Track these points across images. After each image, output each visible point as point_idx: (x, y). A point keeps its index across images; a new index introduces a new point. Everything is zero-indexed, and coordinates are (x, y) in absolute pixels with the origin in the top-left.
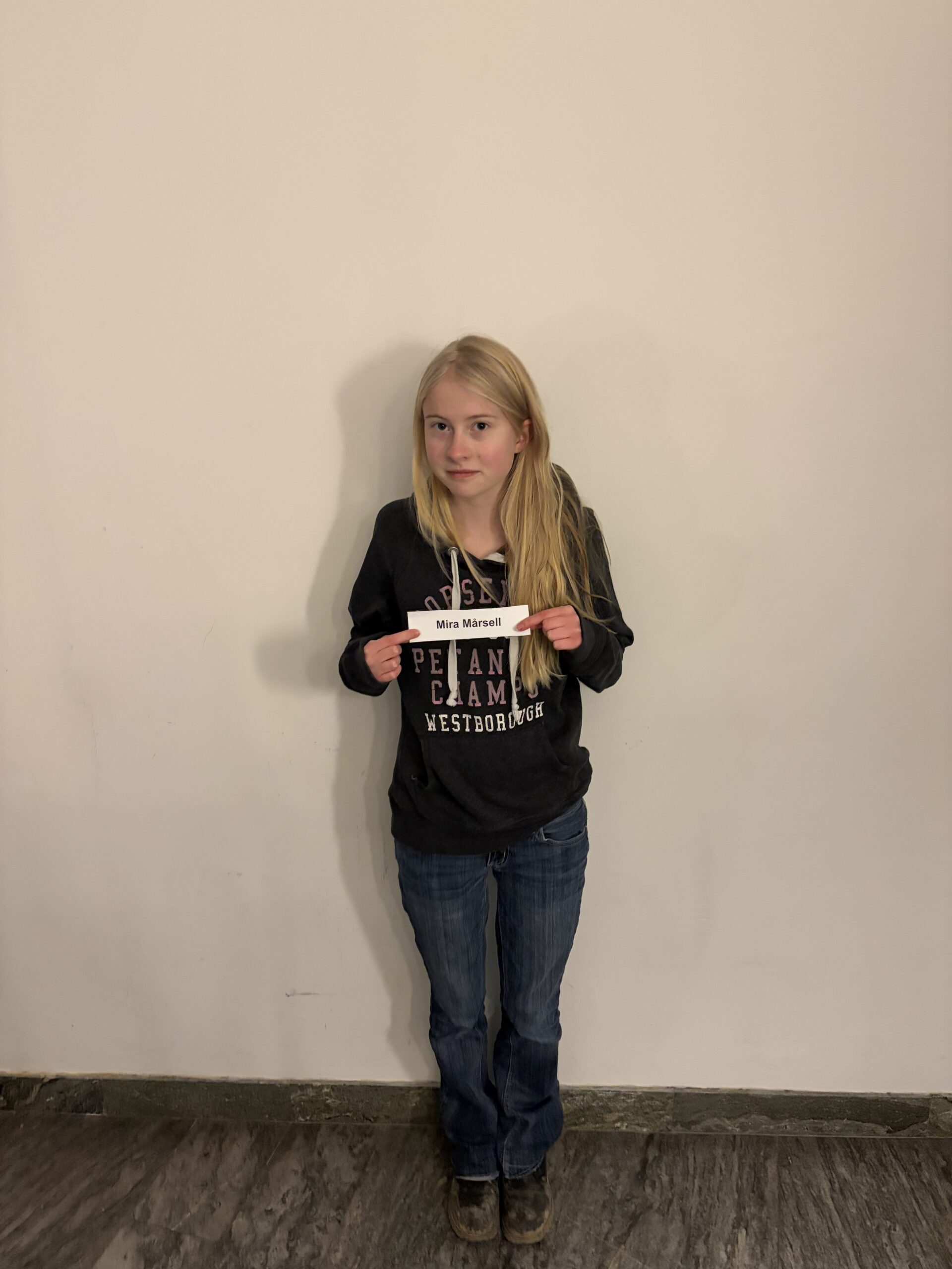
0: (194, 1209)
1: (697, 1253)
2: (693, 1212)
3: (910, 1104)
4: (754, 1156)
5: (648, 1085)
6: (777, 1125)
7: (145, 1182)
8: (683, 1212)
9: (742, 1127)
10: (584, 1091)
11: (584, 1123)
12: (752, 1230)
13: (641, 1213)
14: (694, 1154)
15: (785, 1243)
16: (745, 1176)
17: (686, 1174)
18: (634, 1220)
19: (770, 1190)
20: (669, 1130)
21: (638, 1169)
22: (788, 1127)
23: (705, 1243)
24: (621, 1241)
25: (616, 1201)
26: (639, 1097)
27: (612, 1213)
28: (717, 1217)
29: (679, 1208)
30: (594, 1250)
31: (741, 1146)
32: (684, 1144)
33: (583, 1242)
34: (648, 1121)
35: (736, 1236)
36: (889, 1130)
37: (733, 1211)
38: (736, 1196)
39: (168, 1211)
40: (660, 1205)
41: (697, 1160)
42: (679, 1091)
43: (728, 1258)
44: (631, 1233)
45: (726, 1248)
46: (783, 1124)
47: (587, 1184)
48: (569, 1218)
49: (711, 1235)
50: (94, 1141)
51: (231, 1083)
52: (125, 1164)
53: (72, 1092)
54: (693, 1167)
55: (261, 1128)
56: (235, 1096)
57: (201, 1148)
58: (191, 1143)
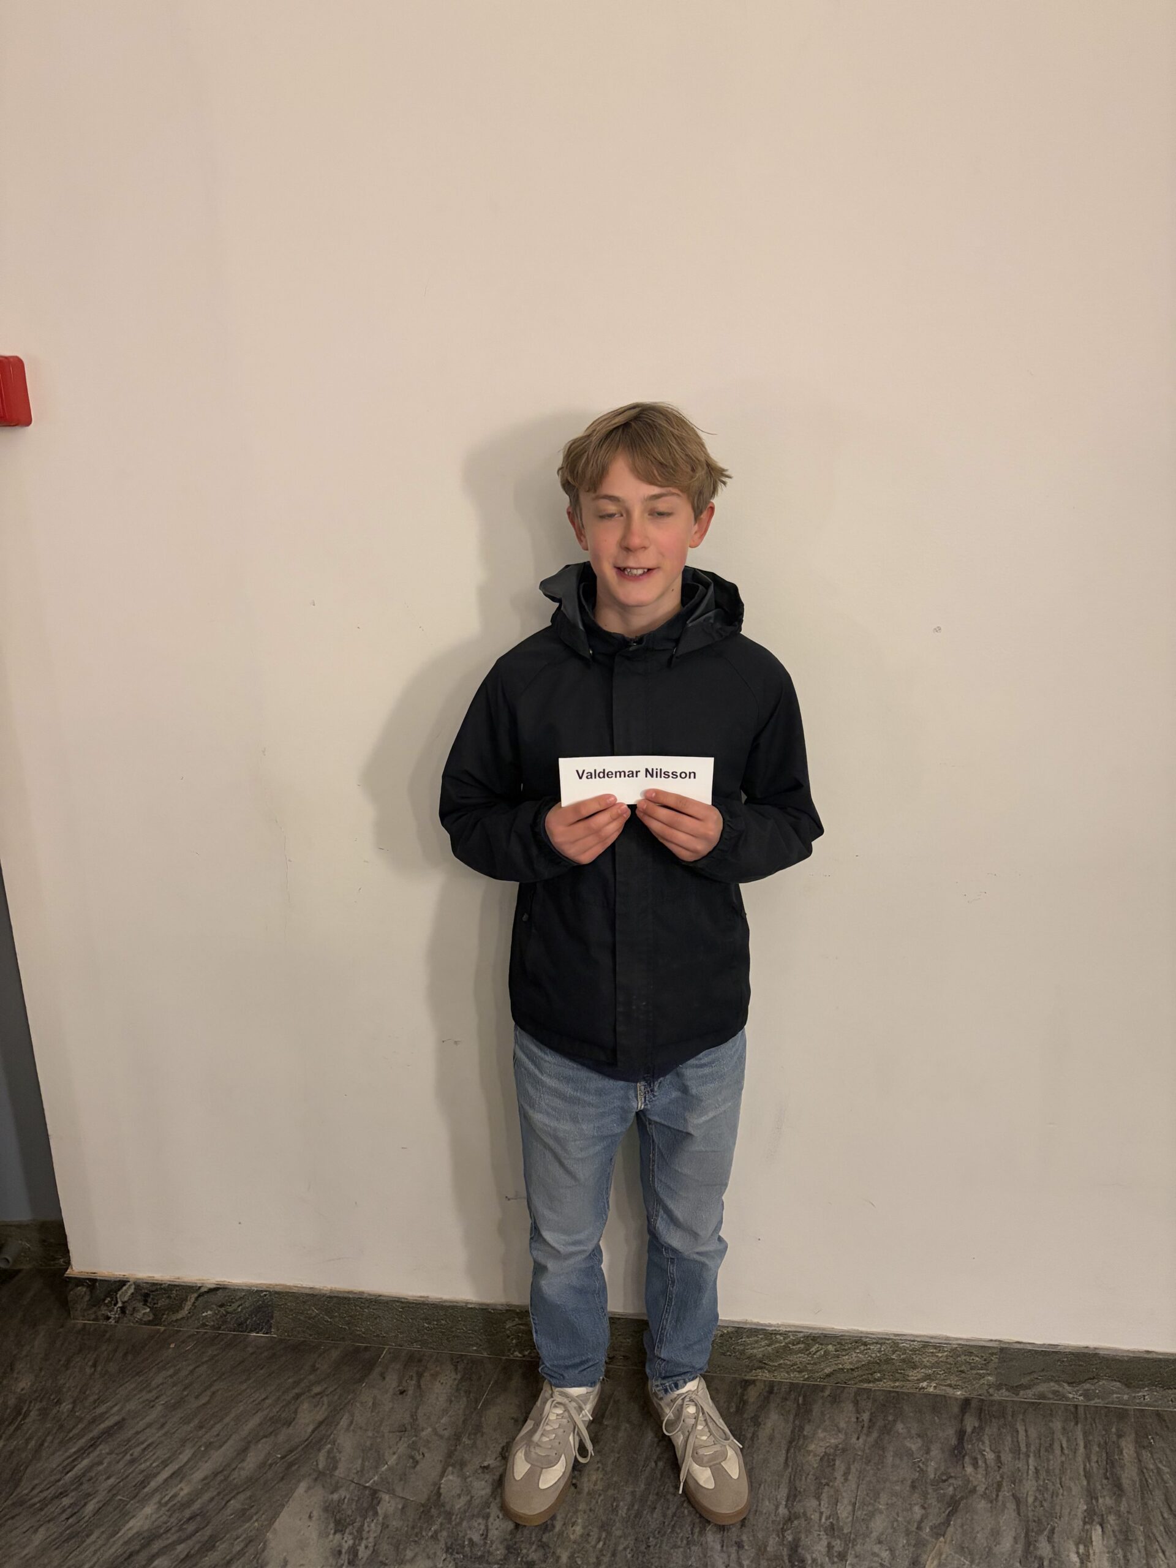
0: (392, 1460)
1: (1039, 1553)
2: (1030, 1500)
4: (1104, 1433)
5: (964, 1336)
6: (1133, 1395)
7: (329, 1422)
8: (1018, 1501)
9: (1086, 1395)
10: (882, 1338)
11: (879, 1380)
12: (1109, 1526)
13: (962, 1498)
14: (1025, 1426)
15: (1155, 1547)
16: (1094, 1458)
17: (1016, 1451)
18: (953, 1506)
19: (1129, 1475)
20: (991, 1395)
21: (954, 1442)
22: (1146, 1397)
23: (1049, 1541)
24: (939, 1531)
25: (928, 1481)
26: (954, 1350)
27: (925, 1495)
28: (1061, 1508)
29: (1011, 1493)
30: (905, 1542)
31: (1086, 1418)
32: (1010, 1413)
33: (890, 1531)
34: (964, 1383)
35: (1089, 1533)
37: (1081, 1500)
38: (1085, 1483)
39: (360, 1461)
40: (986, 1489)
41: (1029, 1433)
42: (1007, 1346)
43: (1082, 1562)
44: (952, 1523)
45: (1078, 1548)
46: (1140, 1394)
47: (889, 1459)
48: (868, 1499)
49: (1057, 1529)
50: (262, 1369)
51: (432, 1304)
52: (302, 1398)
53: (234, 1306)
54: (1024, 1445)
55: (468, 1364)
56: (436, 1321)
57: (394, 1384)
58: (383, 1376)
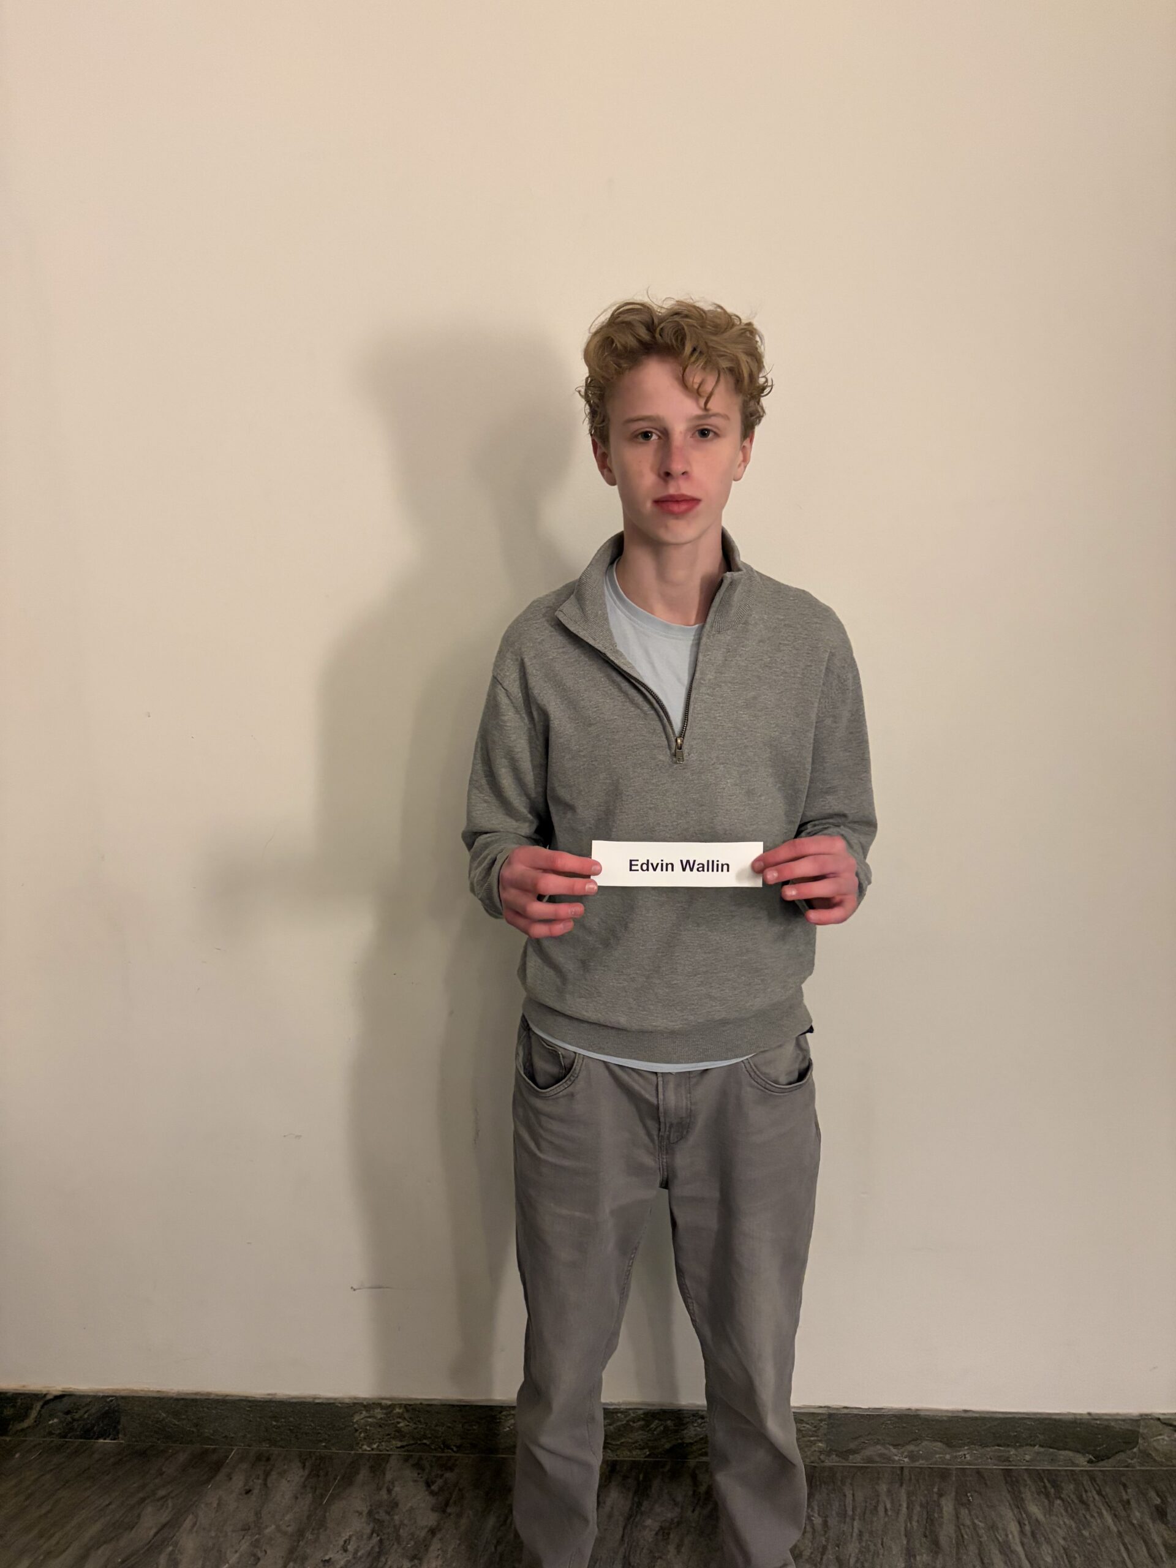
0: (233, 1559)
2: (852, 1561)
3: (1115, 1426)
4: (926, 1492)
6: (954, 1454)
7: (173, 1524)
9: (912, 1457)
14: (853, 1491)
16: (915, 1518)
17: (843, 1515)
19: (947, 1532)
20: (822, 1462)
22: (967, 1456)
29: (834, 1556)
31: (910, 1479)
32: (840, 1478)
36: (1090, 1459)
37: (901, 1559)
38: (905, 1542)
39: (201, 1562)
41: (856, 1498)
42: (833, 1412)
46: (961, 1453)
50: (108, 1474)
51: (279, 1402)
52: (146, 1502)
53: (82, 1412)
54: (851, 1507)
55: (316, 1459)
56: (284, 1418)
57: (241, 1484)
58: (229, 1477)
